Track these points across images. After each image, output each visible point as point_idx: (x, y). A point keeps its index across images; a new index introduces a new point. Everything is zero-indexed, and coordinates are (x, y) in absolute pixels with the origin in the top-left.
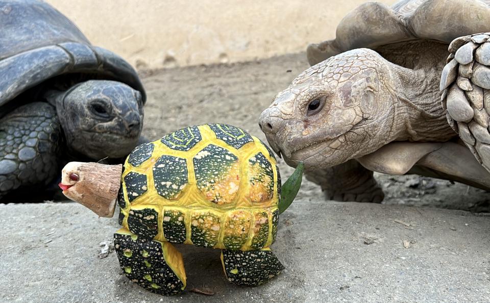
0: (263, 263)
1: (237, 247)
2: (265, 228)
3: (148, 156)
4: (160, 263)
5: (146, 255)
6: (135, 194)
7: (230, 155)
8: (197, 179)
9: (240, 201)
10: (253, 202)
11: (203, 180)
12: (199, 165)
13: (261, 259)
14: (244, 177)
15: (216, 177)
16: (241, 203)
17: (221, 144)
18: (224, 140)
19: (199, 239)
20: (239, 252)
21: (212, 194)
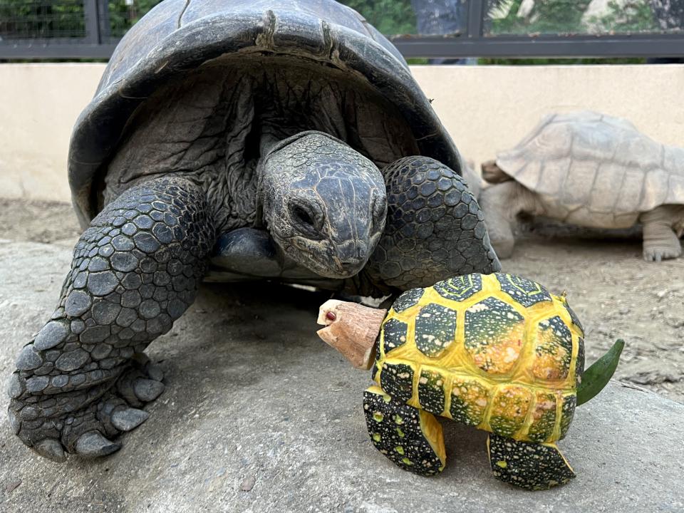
0: (542, 461)
1: (509, 433)
2: (550, 416)
3: (414, 302)
4: (415, 433)
5: (399, 421)
6: (391, 345)
7: (514, 313)
8: (466, 336)
9: (519, 373)
10: (536, 377)
11: (473, 339)
12: (471, 320)
13: (539, 455)
14: (528, 344)
15: (490, 338)
16: (519, 376)
17: (506, 299)
18: (510, 294)
19: (459, 413)
20: (512, 441)
21: (482, 358)
